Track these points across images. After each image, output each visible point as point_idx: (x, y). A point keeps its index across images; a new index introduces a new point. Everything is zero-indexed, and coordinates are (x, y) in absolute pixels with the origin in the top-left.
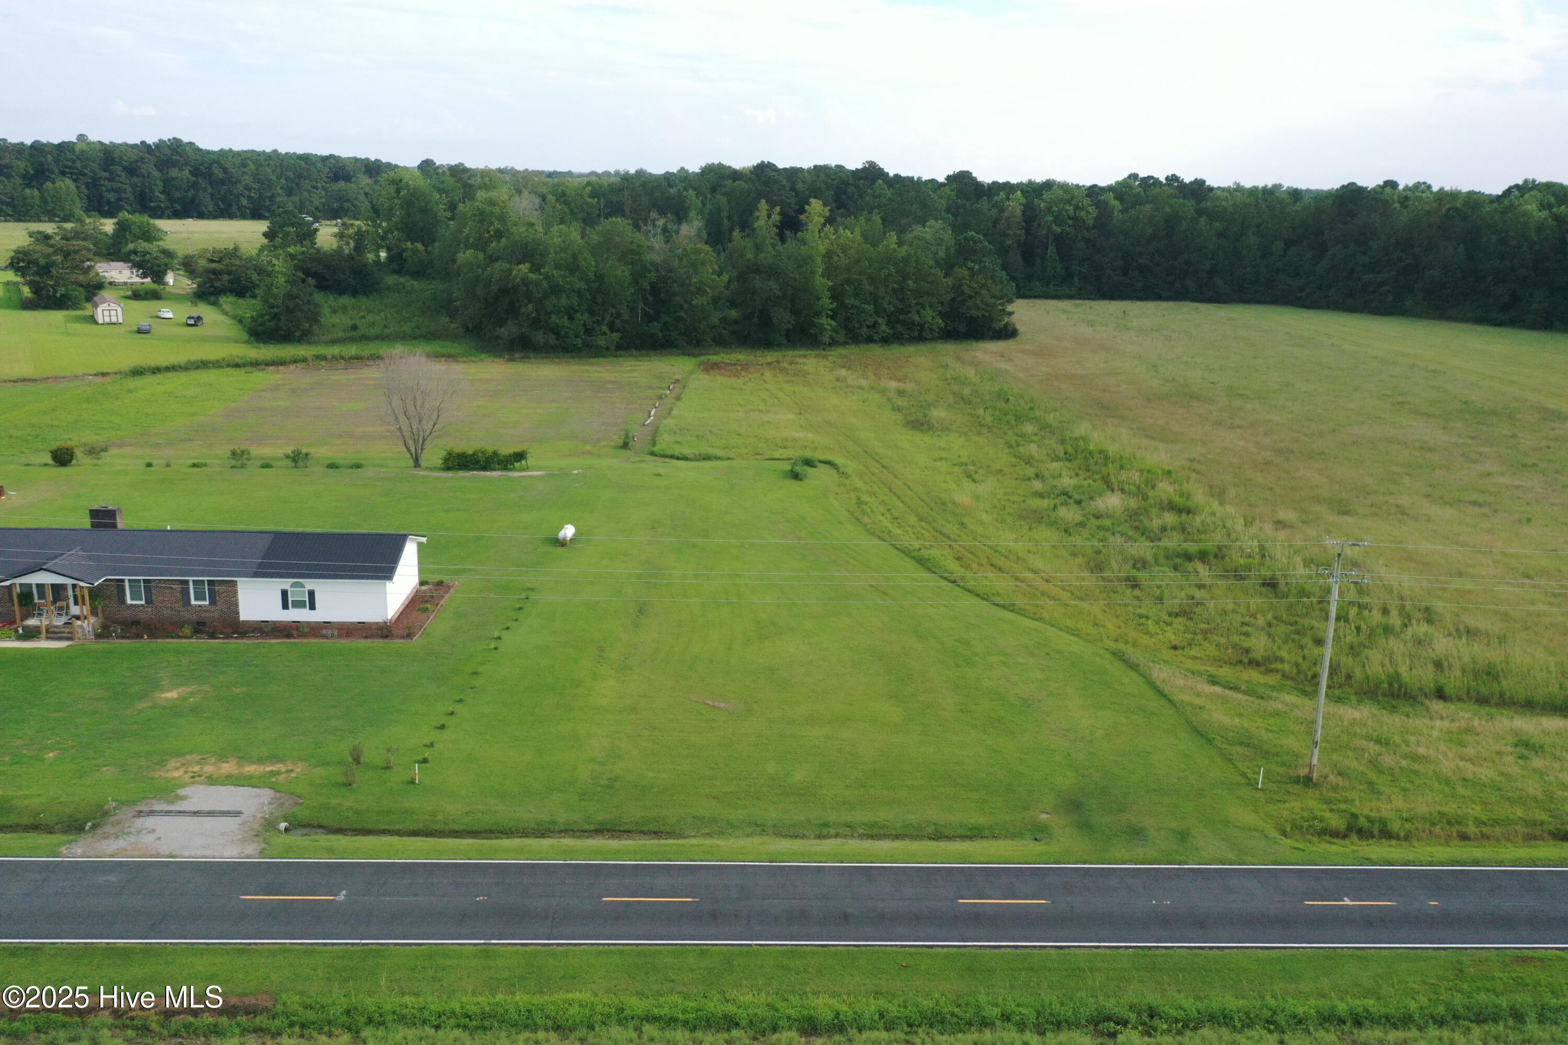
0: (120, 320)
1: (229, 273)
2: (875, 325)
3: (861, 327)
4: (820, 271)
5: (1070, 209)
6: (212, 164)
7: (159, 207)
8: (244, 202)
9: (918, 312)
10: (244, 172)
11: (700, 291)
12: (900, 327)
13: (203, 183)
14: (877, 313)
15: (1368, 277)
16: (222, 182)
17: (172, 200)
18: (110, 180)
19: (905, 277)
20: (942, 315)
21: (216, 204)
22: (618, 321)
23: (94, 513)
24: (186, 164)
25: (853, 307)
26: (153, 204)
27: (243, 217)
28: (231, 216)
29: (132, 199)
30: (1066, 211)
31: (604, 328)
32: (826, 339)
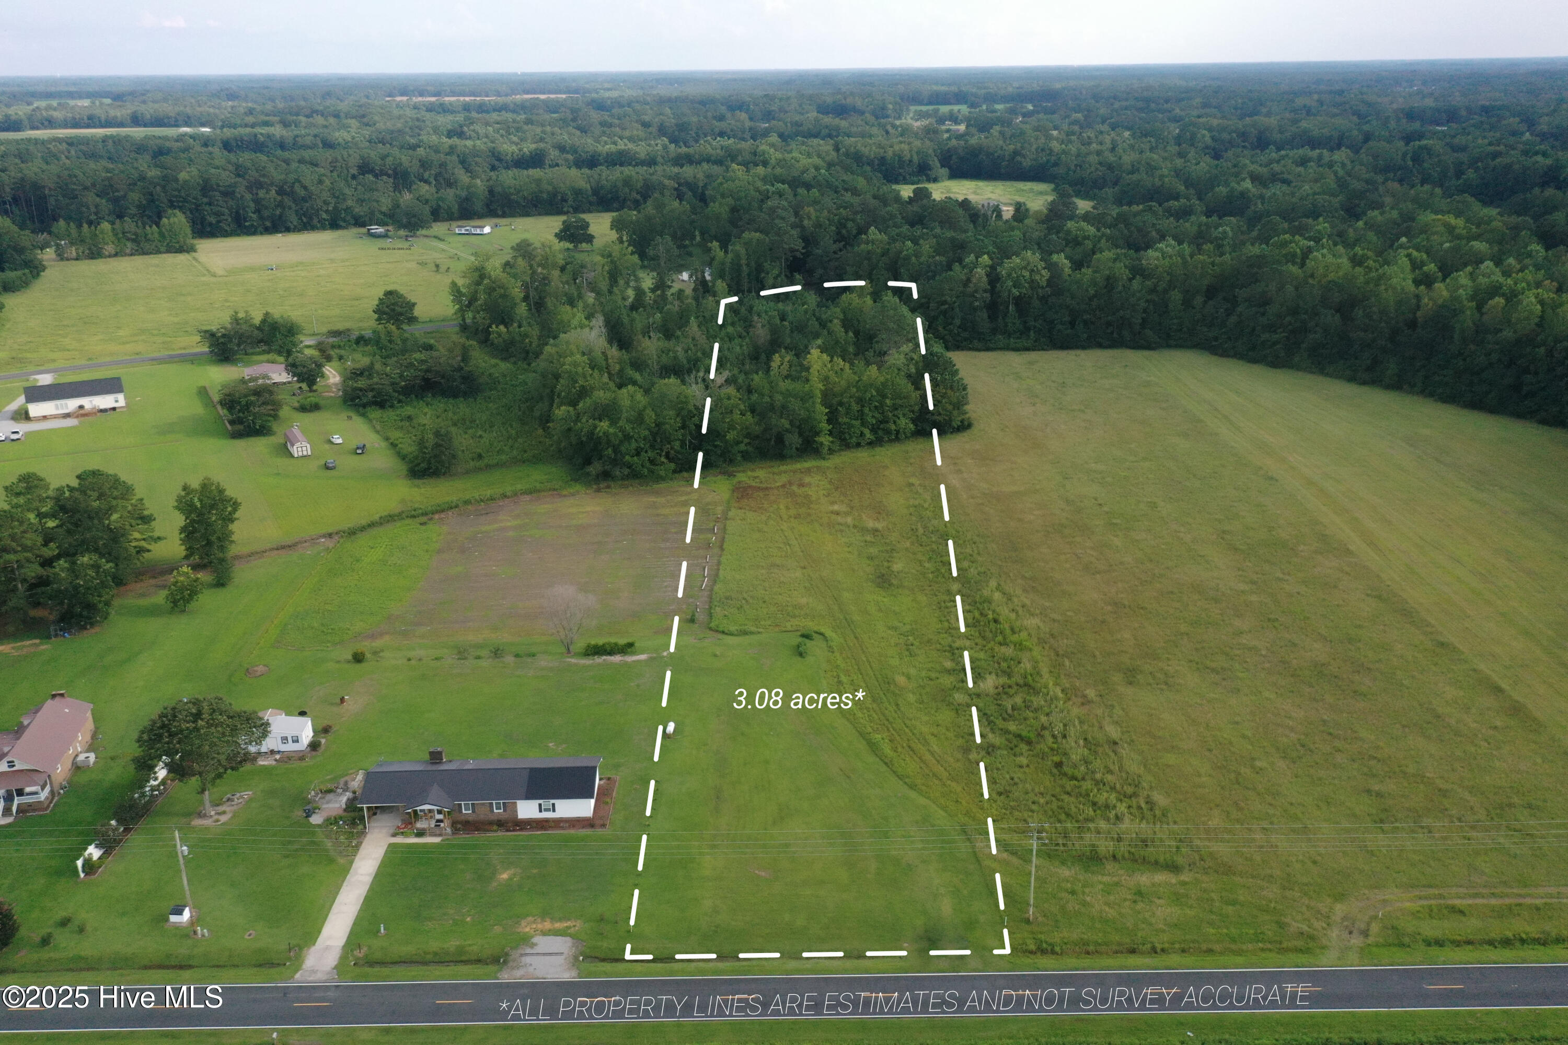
0: (309, 453)
1: (372, 390)
2: (862, 434)
3: (851, 438)
4: (819, 400)
5: (1027, 274)
6: (294, 183)
7: (252, 225)
8: (324, 216)
9: (895, 422)
10: (321, 190)
11: (732, 427)
12: (880, 433)
13: (288, 201)
14: (863, 424)
15: (1265, 336)
16: (304, 199)
17: (261, 218)
18: (210, 204)
19: (884, 396)
20: (914, 421)
21: (300, 219)
22: (672, 452)
23: (431, 753)
24: (272, 184)
25: (845, 424)
26: (247, 224)
27: (323, 228)
28: (313, 228)
29: (230, 220)
30: (1024, 277)
31: (663, 459)
32: (825, 450)
